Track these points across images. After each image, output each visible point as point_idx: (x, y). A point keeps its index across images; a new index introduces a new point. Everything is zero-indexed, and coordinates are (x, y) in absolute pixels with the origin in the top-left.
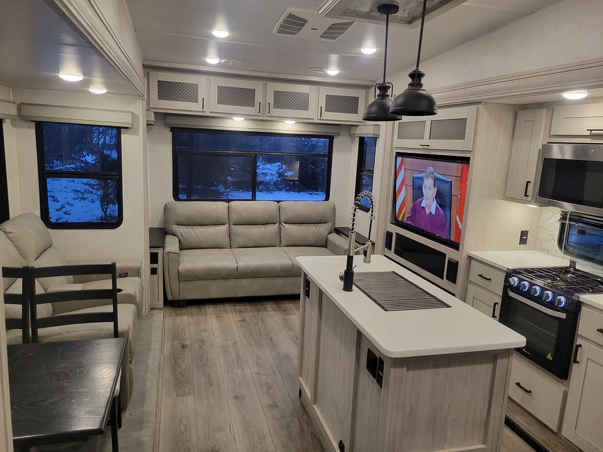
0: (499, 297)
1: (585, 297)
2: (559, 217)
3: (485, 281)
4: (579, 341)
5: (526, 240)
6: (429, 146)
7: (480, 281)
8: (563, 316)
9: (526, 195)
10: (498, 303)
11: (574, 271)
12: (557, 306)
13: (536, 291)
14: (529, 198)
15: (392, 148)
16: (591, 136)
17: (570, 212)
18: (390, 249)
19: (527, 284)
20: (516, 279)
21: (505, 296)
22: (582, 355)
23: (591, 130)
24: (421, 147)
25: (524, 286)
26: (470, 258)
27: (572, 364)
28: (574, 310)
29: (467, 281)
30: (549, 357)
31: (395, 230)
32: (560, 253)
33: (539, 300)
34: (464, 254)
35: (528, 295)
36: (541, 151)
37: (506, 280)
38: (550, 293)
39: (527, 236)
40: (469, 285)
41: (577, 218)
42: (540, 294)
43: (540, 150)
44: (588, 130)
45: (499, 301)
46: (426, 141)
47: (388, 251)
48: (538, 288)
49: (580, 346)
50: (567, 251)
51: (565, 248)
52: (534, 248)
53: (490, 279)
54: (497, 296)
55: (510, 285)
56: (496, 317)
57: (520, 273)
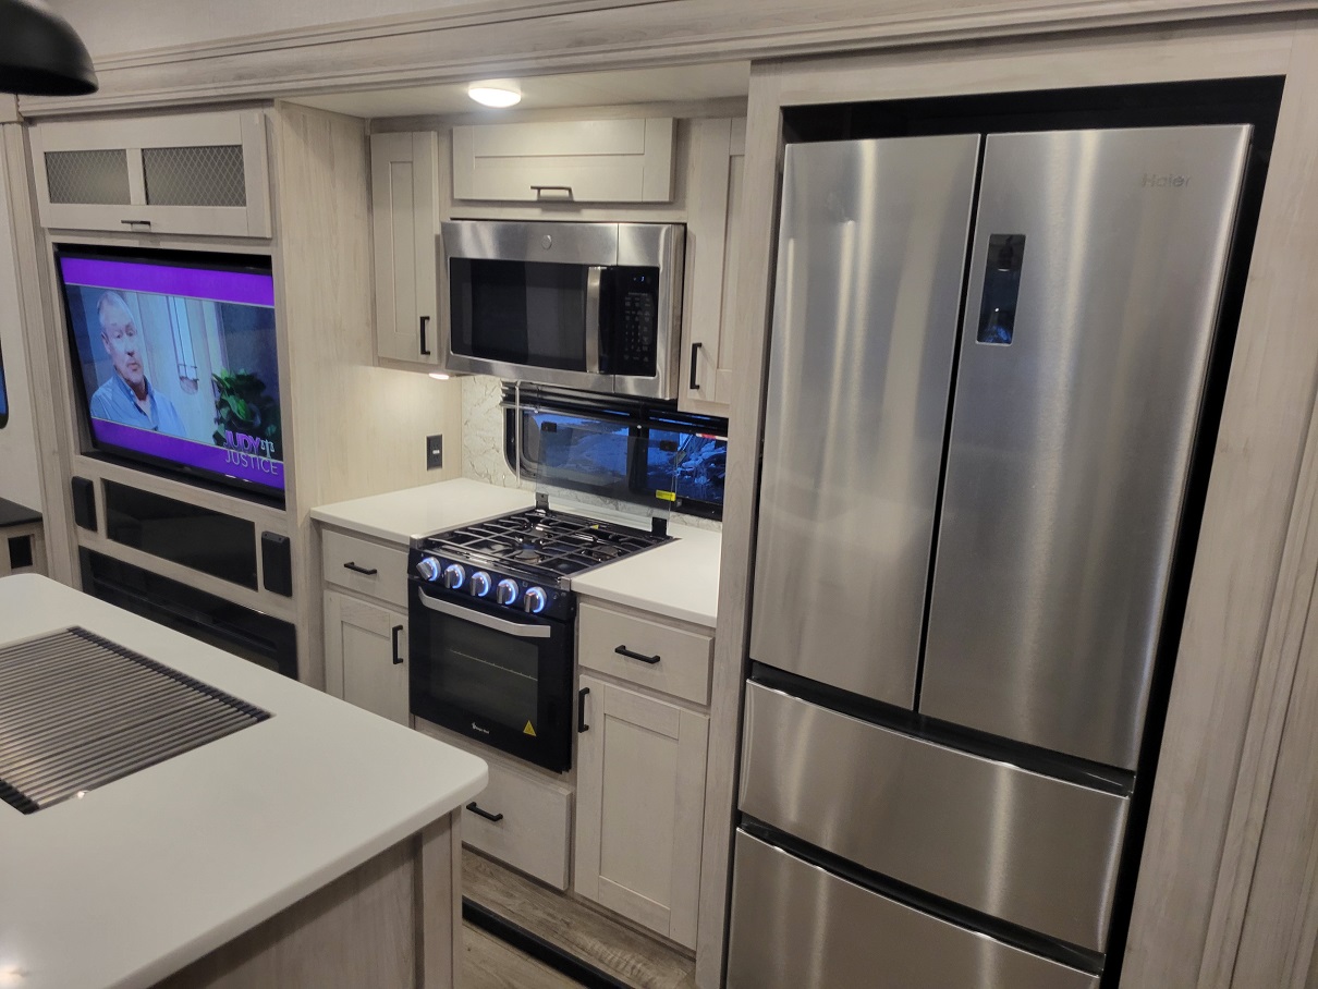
0: (400, 610)
1: (582, 581)
2: (499, 396)
3: (363, 577)
4: (583, 681)
5: (439, 456)
6: (148, 223)
7: (349, 578)
8: (543, 631)
9: (424, 352)
10: (400, 628)
11: (546, 515)
12: (531, 612)
13: (481, 586)
14: (433, 359)
15: (38, 231)
16: (543, 203)
17: (519, 384)
18: (92, 526)
19: (458, 570)
20: (433, 562)
21: (415, 608)
22: (594, 712)
23: (539, 189)
24: (128, 228)
25: (454, 578)
26: (318, 525)
27: (577, 737)
28: (565, 611)
29: (321, 583)
30: (529, 730)
31: (98, 471)
32: (513, 478)
33: (490, 604)
34: (301, 519)
35: (464, 596)
36: (441, 239)
37: (413, 568)
38: (510, 585)
39: (439, 447)
40: (328, 594)
41: (536, 395)
42: (490, 590)
43: (437, 238)
44: (532, 188)
45: (403, 620)
46: (137, 209)
47: (89, 533)
48: (484, 577)
49: (587, 691)
50: (526, 473)
51: (521, 466)
52: (460, 473)
53: (374, 572)
54: (396, 608)
55: (422, 579)
56: (401, 661)
57: (439, 545)
